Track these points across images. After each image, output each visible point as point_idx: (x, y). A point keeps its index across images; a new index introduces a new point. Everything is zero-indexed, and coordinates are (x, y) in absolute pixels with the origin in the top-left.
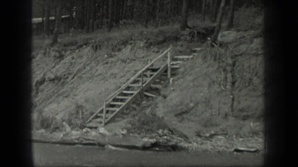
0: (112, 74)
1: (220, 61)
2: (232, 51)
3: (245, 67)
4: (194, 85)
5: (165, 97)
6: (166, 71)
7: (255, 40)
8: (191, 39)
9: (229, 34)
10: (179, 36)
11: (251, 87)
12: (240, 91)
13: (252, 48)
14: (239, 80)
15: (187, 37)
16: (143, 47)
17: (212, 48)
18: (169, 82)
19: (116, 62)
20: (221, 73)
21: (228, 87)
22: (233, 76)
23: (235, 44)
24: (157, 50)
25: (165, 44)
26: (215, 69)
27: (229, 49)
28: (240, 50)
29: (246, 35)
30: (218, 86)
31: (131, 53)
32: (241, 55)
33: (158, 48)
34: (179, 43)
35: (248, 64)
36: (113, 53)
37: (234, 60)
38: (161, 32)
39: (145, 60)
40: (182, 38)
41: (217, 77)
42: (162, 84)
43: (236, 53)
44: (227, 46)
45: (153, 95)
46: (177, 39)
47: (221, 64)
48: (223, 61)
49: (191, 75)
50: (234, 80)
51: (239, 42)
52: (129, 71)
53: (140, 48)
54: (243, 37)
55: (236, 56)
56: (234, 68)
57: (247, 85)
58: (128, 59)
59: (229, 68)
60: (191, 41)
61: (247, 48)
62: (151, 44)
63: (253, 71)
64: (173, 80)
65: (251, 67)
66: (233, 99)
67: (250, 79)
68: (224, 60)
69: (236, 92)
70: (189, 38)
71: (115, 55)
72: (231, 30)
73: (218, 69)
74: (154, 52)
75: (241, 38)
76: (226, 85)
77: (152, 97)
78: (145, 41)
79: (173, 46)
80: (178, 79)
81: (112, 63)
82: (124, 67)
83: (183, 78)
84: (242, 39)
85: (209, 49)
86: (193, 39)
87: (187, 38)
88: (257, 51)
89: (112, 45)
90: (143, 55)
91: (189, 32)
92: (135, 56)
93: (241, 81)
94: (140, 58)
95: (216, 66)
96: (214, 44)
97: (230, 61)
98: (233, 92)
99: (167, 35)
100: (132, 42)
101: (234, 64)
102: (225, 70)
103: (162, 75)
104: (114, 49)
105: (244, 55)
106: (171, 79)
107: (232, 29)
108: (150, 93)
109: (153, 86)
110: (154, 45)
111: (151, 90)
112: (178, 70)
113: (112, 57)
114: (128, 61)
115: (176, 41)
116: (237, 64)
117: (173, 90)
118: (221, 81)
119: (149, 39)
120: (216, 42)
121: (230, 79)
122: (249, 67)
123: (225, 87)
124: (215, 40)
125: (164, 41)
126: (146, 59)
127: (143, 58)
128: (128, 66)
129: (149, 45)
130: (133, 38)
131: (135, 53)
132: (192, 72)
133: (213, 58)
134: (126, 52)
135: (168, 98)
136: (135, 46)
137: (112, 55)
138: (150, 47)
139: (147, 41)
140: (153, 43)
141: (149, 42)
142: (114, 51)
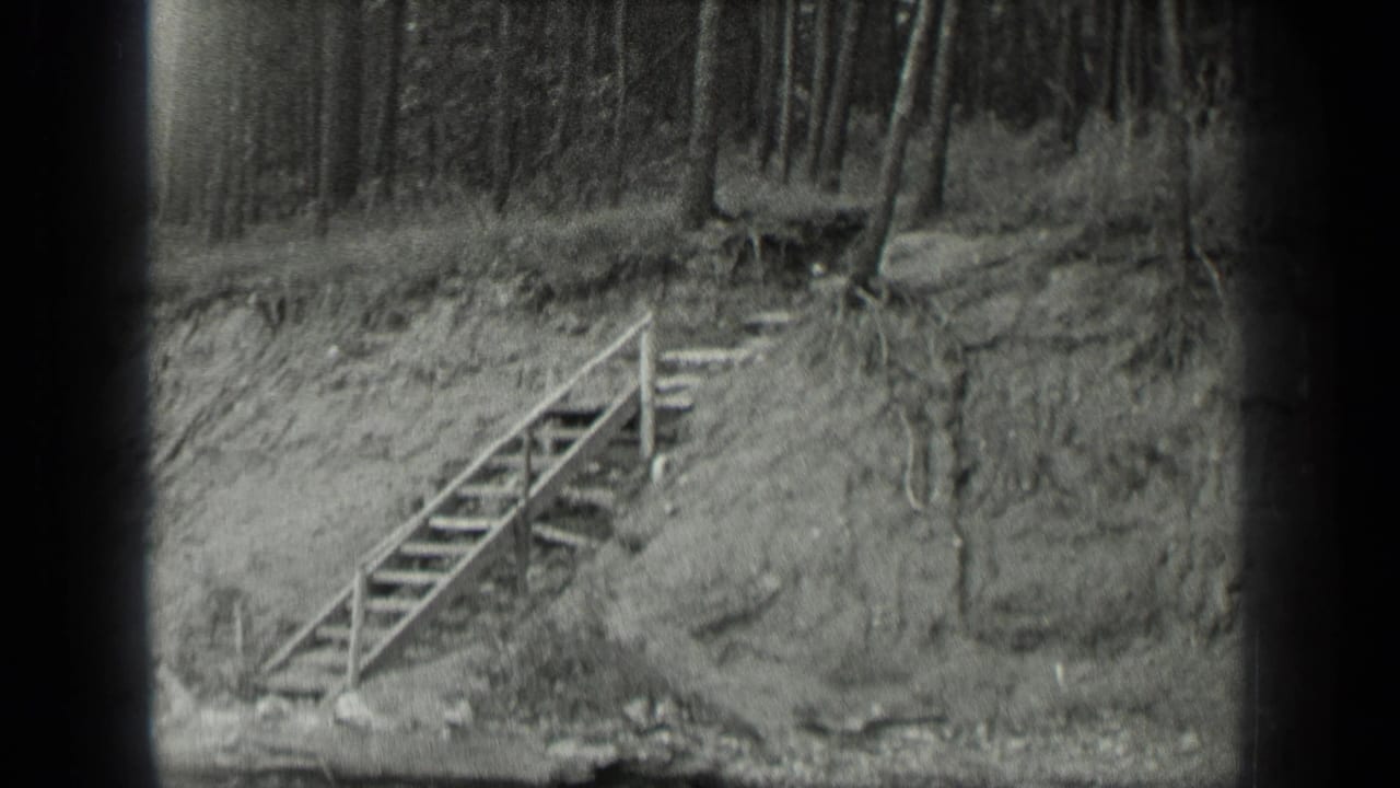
0: (368, 438)
1: (894, 373)
8: (734, 271)
9: (930, 245)
10: (676, 257)
11: (1046, 496)
12: (996, 513)
13: (1043, 312)
14: (988, 463)
15: (716, 259)
16: (510, 308)
17: (853, 314)
19: (382, 380)
21: (935, 495)
22: (957, 445)
23: (962, 293)
24: (573, 321)
25: (612, 295)
26: (872, 410)
30: (890, 491)
31: (456, 338)
32: (992, 344)
33: (581, 314)
34: (679, 289)
36: (368, 338)
38: (597, 240)
39: (521, 373)
40: (692, 264)
46: (667, 269)
47: (899, 388)
48: (909, 377)
52: (448, 424)
53: (495, 312)
55: (969, 349)
57: (1026, 486)
58: (443, 364)
60: (735, 281)
62: (547, 295)
64: (667, 467)
65: (1043, 400)
66: (965, 557)
67: (1043, 459)
68: (910, 369)
69: (977, 521)
70: (723, 266)
71: (377, 348)
73: (885, 410)
74: (561, 330)
76: (927, 489)
78: (518, 280)
80: (691, 458)
82: (427, 406)
83: (713, 455)
85: (839, 316)
86: (741, 271)
87: (712, 267)
89: (364, 299)
90: (509, 347)
91: (723, 238)
92: (473, 351)
93: (997, 467)
94: (502, 362)
98: (962, 521)
99: (624, 253)
100: (458, 283)
103: (614, 442)
104: (373, 319)
105: (1004, 347)
106: (659, 463)
110: (564, 300)
113: (360, 353)
114: (441, 375)
115: (666, 282)
116: (973, 387)
117: (673, 513)
119: (537, 272)
121: (943, 460)
123: (924, 495)
125: (609, 281)
126: (527, 367)
127: (513, 358)
128: (440, 398)
129: (540, 300)
130: (463, 268)
131: (474, 336)
132: (758, 426)
133: (862, 359)
134: (432, 331)
135: (651, 553)
136: (470, 305)
137: (362, 345)
138: (540, 307)
139: (526, 280)
140: (558, 291)
141: (538, 284)
142: (373, 329)
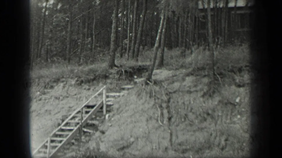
0: (47, 110)
1: (155, 98)
2: (166, 89)
3: (180, 103)
4: (132, 121)
5: (103, 133)
6: (102, 108)
7: (187, 78)
8: (119, 77)
9: (161, 72)
10: (107, 75)
11: (187, 122)
12: (177, 126)
13: (185, 86)
14: (175, 116)
15: (115, 75)
16: (74, 85)
17: (147, 86)
18: (105, 118)
19: (49, 99)
20: (157, 110)
21: (165, 122)
22: (169, 112)
23: (168, 82)
24: (87, 87)
25: (95, 82)
26: (151, 105)
27: (164, 87)
28: (174, 88)
29: (178, 74)
30: (155, 121)
31: (63, 90)
32: (175, 92)
33: (89, 86)
34: (109, 81)
35: (182, 101)
36: (46, 90)
37: (168, 97)
38: (91, 71)
39: (77, 97)
40: (110, 76)
41: (154, 114)
42: (98, 120)
43: (170, 91)
44: (161, 84)
45: (90, 131)
46: (106, 77)
47: (157, 101)
48: (158, 98)
49: (126, 111)
50: (170, 116)
51: (171, 80)
52: (63, 108)
53: (71, 85)
54: (175, 76)
55: (170, 93)
56: (170, 105)
57: (183, 120)
58: (61, 96)
59: (164, 105)
60: (119, 79)
61: (180, 86)
62: (82, 82)
63: (188, 108)
64: (109, 116)
65: (186, 103)
66: (171, 134)
67: (186, 115)
68: (159, 96)
69: (173, 127)
70: (117, 76)
71: (48, 92)
72: (161, 69)
73: (154, 105)
74: (85, 89)
75: (173, 76)
76: (163, 121)
77: (90, 133)
78: (76, 79)
79: (102, 83)
80: (114, 115)
81: (45, 100)
82: (58, 104)
83: (119, 114)
84: (175, 78)
85: (144, 86)
86: (120, 77)
87: (115, 76)
88: (190, 88)
89: (45, 83)
90: (75, 92)
91: (117, 71)
92: (67, 93)
93: (177, 116)
94: (73, 96)
95: (152, 103)
96: (148, 82)
97: (165, 98)
98: (170, 128)
99: (97, 74)
100: (64, 79)
101: (169, 101)
102: (161, 106)
103: (98, 112)
104: (47, 87)
105: (177, 93)
106: (107, 116)
107: (163, 68)
108: (87, 129)
109: (90, 122)
110: (85, 83)
111: (87, 125)
112: (112, 107)
113: (44, 93)
114: (61, 98)
115: (105, 79)
116: (172, 100)
117: (111, 126)
118: (158, 116)
119: (80, 77)
120: (150, 80)
121: (166, 115)
122: (184, 103)
123: (162, 122)
124: (149, 78)
125: (94, 80)
126: (79, 96)
127: (75, 95)
128: (61, 102)
129: (80, 83)
130: (65, 77)
131: (68, 90)
132: (127, 108)
133: (149, 95)
134: (59, 89)
135: (107, 133)
136: (66, 84)
137: (45, 92)
138: (81, 84)
139: (78, 79)
140: (84, 81)
141: (80, 80)
142: (47, 88)
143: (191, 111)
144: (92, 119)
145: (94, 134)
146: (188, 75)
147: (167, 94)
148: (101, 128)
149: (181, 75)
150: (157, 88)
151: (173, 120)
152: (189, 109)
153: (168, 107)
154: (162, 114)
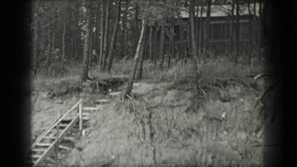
1: (136, 113)
2: (147, 103)
3: (162, 119)
4: (112, 137)
5: (80, 149)
6: (78, 123)
7: (169, 92)
8: (93, 91)
9: (141, 86)
10: (81, 88)
11: (171, 139)
12: (160, 143)
13: (167, 100)
14: (157, 132)
15: (89, 88)
16: (46, 98)
17: (126, 100)
18: (81, 135)
20: (138, 125)
21: (147, 139)
22: (151, 128)
23: (149, 96)
24: (60, 101)
25: (68, 95)
26: (131, 120)
27: (145, 101)
28: (155, 103)
29: (158, 87)
30: (137, 137)
32: (156, 107)
33: (62, 100)
34: (82, 94)
35: (165, 116)
37: (149, 112)
38: (64, 84)
39: (49, 111)
40: (84, 89)
41: (135, 130)
42: (74, 136)
43: (151, 105)
44: (142, 99)
45: (65, 148)
46: (79, 90)
47: (137, 116)
48: (139, 113)
49: (105, 127)
50: (152, 132)
51: (152, 94)
52: (35, 123)
53: (43, 99)
54: (156, 89)
55: (151, 108)
56: (151, 120)
57: (166, 136)
59: (146, 121)
60: (93, 93)
61: (162, 100)
62: (54, 95)
63: (171, 123)
64: (86, 132)
65: (168, 118)
66: (154, 152)
67: (169, 131)
68: (139, 112)
69: (156, 144)
70: (90, 90)
72: (141, 82)
73: (135, 120)
74: (57, 103)
75: (154, 90)
77: (66, 150)
78: (48, 92)
79: (76, 97)
80: (91, 131)
83: (96, 130)
84: (156, 92)
85: (123, 100)
87: (88, 90)
88: (173, 103)
90: (47, 106)
91: (90, 84)
92: (39, 107)
93: (160, 132)
94: (46, 110)
95: (133, 118)
96: (128, 96)
97: (147, 113)
98: (153, 144)
99: (70, 86)
100: (35, 92)
101: (150, 117)
102: (142, 122)
103: (74, 127)
105: (159, 107)
106: (84, 132)
108: (63, 145)
109: (66, 138)
110: (58, 97)
111: (63, 142)
112: (88, 122)
114: (33, 112)
115: (79, 93)
116: (153, 116)
117: (89, 142)
118: (140, 133)
119: (52, 90)
120: (130, 93)
121: (148, 131)
122: (166, 119)
123: (145, 138)
126: (51, 111)
127: (48, 109)
128: (33, 117)
131: (39, 104)
132: (105, 124)
133: (129, 110)
135: (85, 150)
136: (37, 97)
138: (53, 98)
139: (50, 92)
140: (56, 94)
141: (52, 93)
143: (174, 127)
144: (68, 135)
145: (70, 151)
146: (170, 89)
147: (148, 109)
148: (78, 145)
149: (162, 89)
150: (138, 103)
151: (155, 136)
152: (173, 125)
153: (149, 123)
154: (144, 130)
